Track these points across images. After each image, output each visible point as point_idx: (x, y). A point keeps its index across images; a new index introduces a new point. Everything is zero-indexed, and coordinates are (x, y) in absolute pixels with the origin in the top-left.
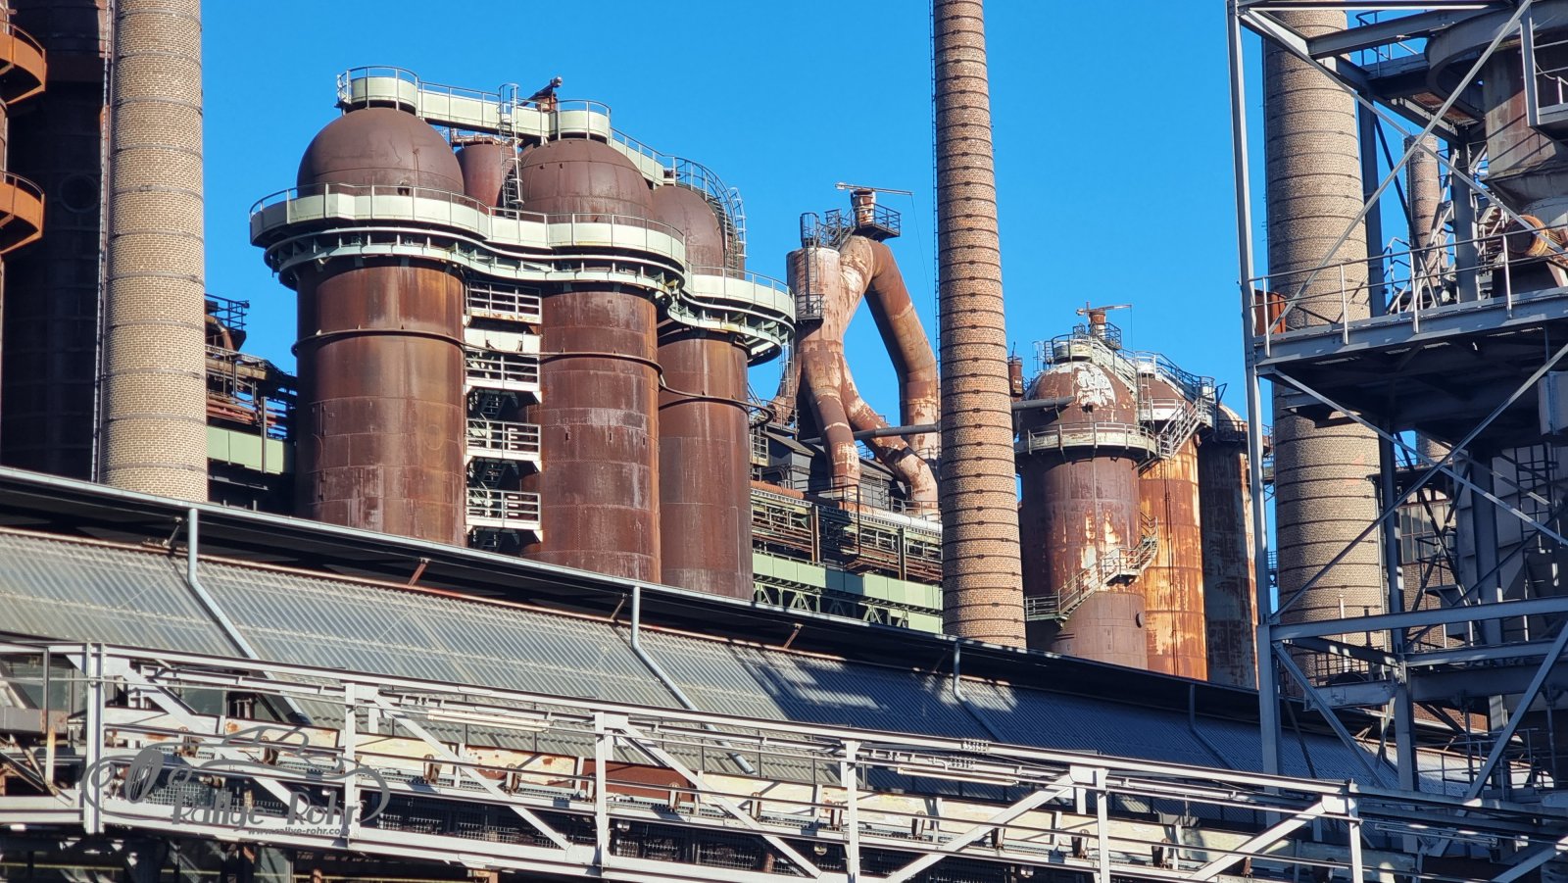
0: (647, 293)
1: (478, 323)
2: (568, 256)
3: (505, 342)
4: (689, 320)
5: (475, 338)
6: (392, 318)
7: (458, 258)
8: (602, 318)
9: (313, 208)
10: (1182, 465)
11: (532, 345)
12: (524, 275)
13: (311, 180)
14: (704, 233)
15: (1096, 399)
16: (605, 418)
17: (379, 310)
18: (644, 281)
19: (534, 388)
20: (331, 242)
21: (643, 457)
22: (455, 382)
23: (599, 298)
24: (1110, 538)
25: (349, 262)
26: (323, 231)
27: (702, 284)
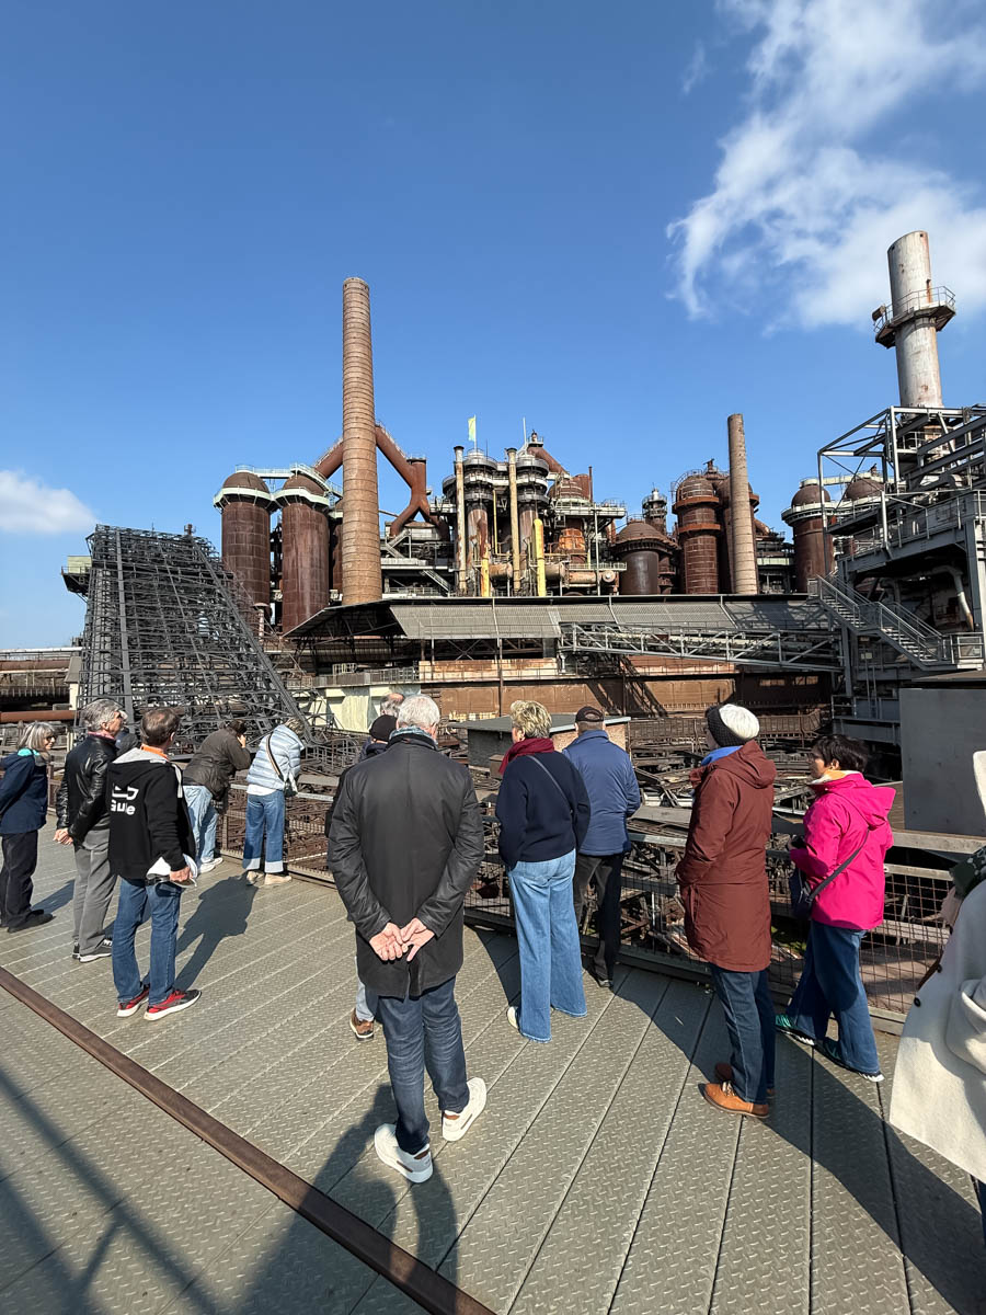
9: (796, 510)
13: (795, 504)
20: (801, 516)
25: (805, 519)
26: (799, 514)
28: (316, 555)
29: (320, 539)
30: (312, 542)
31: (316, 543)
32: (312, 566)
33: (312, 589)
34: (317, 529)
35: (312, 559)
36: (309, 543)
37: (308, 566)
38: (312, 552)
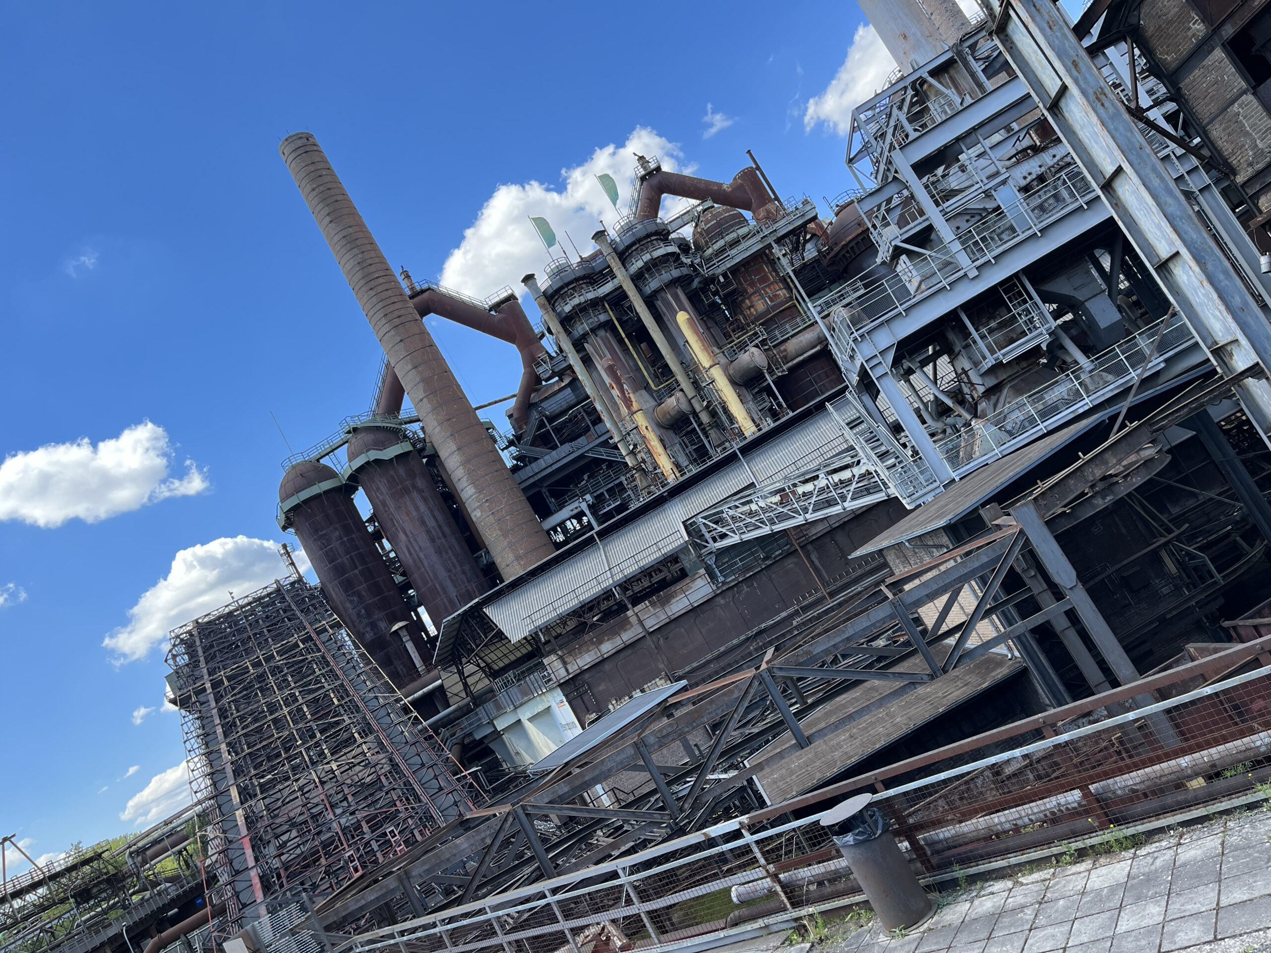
28: (431, 523)
29: (425, 500)
30: (417, 508)
31: (423, 507)
33: (450, 571)
37: (428, 544)
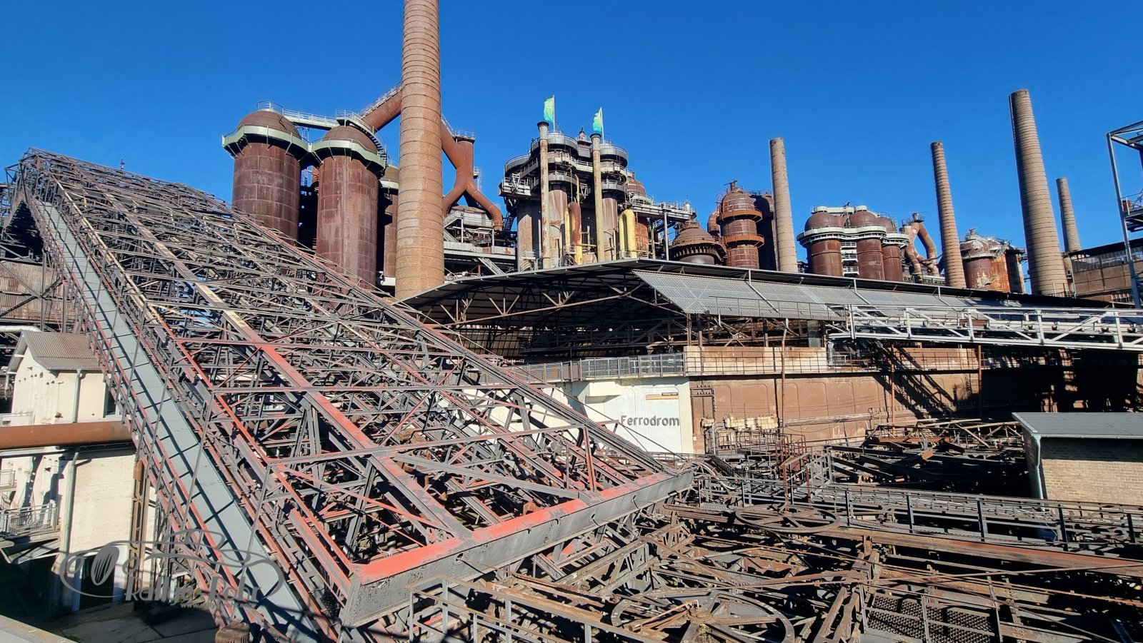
0: (878, 238)
1: (843, 249)
2: (861, 234)
3: (849, 252)
4: (887, 243)
5: (843, 252)
6: (827, 250)
7: (839, 237)
8: (870, 244)
9: (809, 232)
10: (1002, 259)
11: (855, 251)
12: (852, 238)
13: (807, 227)
14: (888, 225)
15: (978, 247)
16: (872, 263)
17: (824, 249)
18: (878, 236)
19: (856, 260)
20: (813, 238)
21: (881, 270)
22: (840, 260)
23: (868, 241)
24: (984, 275)
25: (817, 241)
26: (811, 236)
27: (889, 236)
28: (366, 226)
30: (364, 208)
31: (367, 210)
32: (361, 237)
34: (369, 192)
35: (362, 229)
36: (359, 209)
37: (356, 238)
38: (362, 220)
